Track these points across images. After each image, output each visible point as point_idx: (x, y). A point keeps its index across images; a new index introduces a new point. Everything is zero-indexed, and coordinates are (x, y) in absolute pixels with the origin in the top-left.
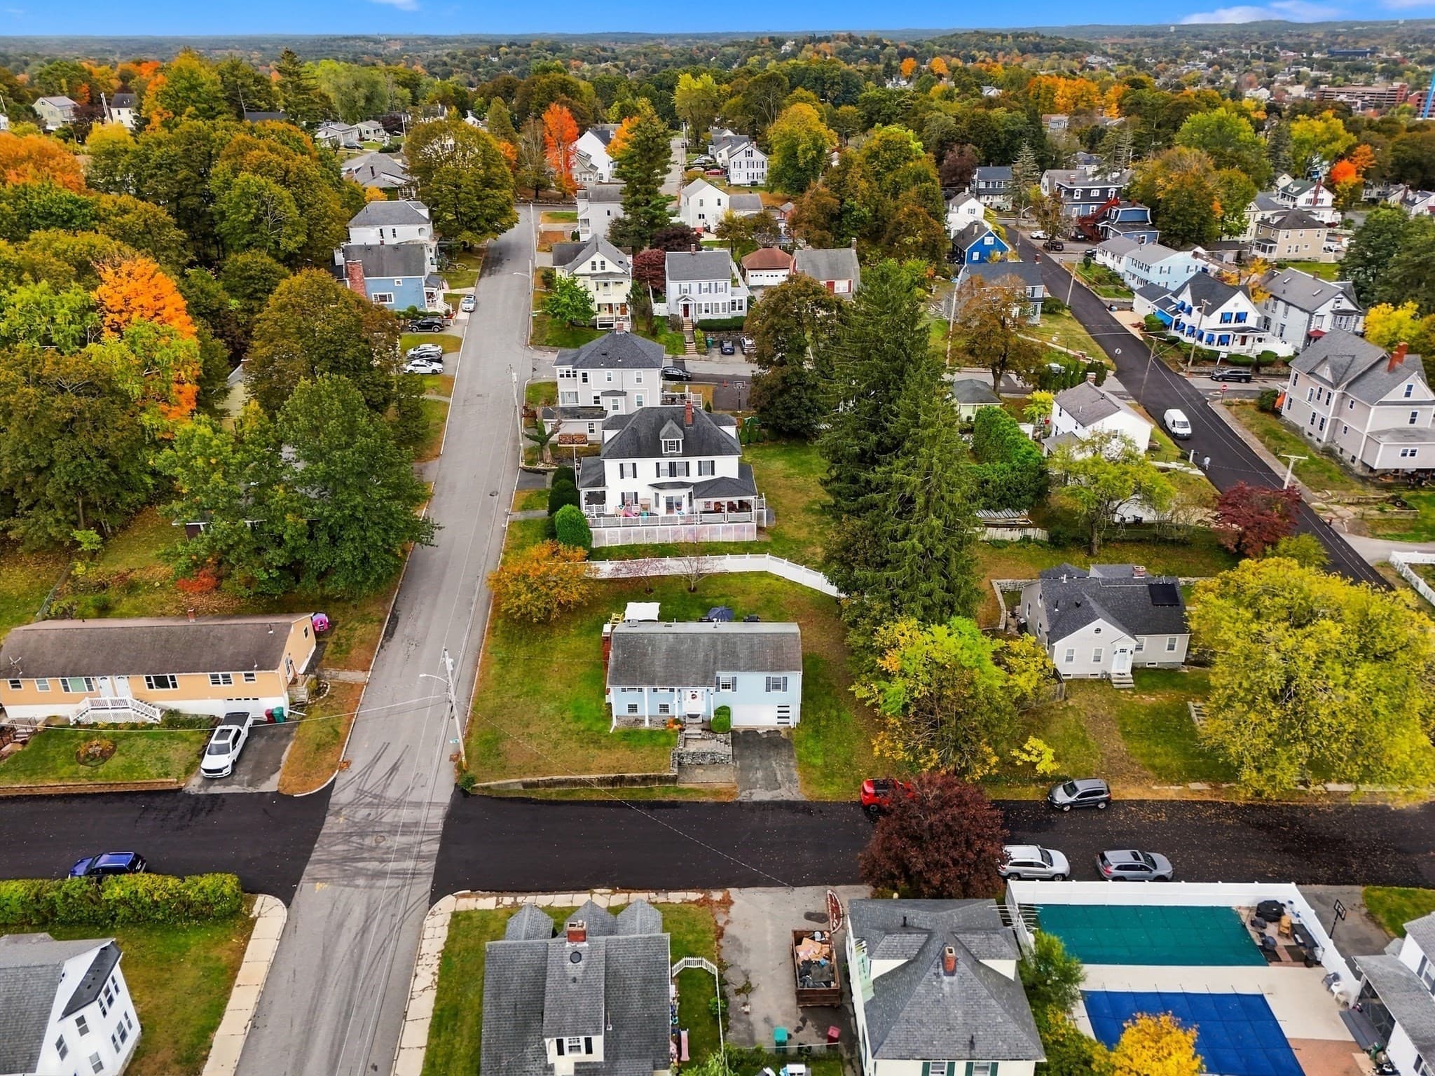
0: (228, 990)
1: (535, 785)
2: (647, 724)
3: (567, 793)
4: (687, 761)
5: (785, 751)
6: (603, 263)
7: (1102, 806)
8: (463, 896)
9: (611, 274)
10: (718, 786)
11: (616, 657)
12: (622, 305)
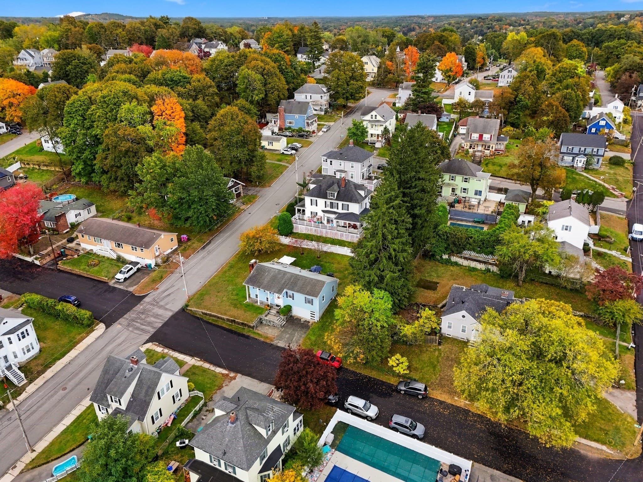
0: (71, 349)
1: (206, 314)
2: (259, 304)
3: (216, 321)
4: (264, 322)
5: (304, 330)
6: (376, 116)
7: (420, 397)
8: (155, 344)
9: (378, 121)
10: (269, 335)
11: (253, 273)
12: (378, 135)
